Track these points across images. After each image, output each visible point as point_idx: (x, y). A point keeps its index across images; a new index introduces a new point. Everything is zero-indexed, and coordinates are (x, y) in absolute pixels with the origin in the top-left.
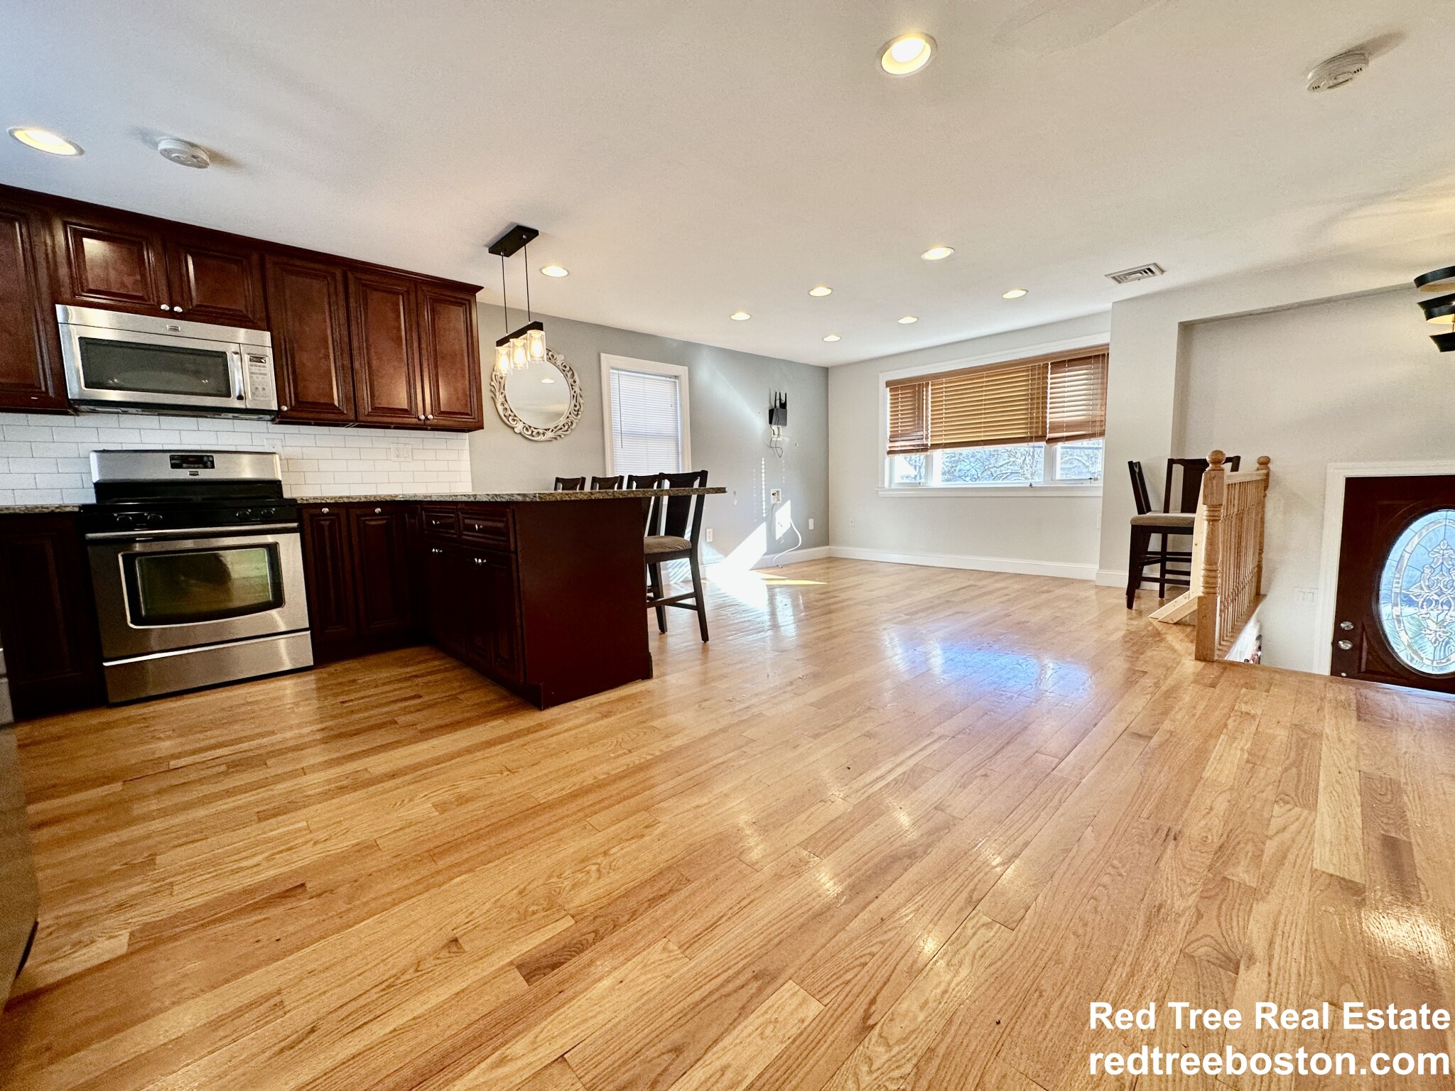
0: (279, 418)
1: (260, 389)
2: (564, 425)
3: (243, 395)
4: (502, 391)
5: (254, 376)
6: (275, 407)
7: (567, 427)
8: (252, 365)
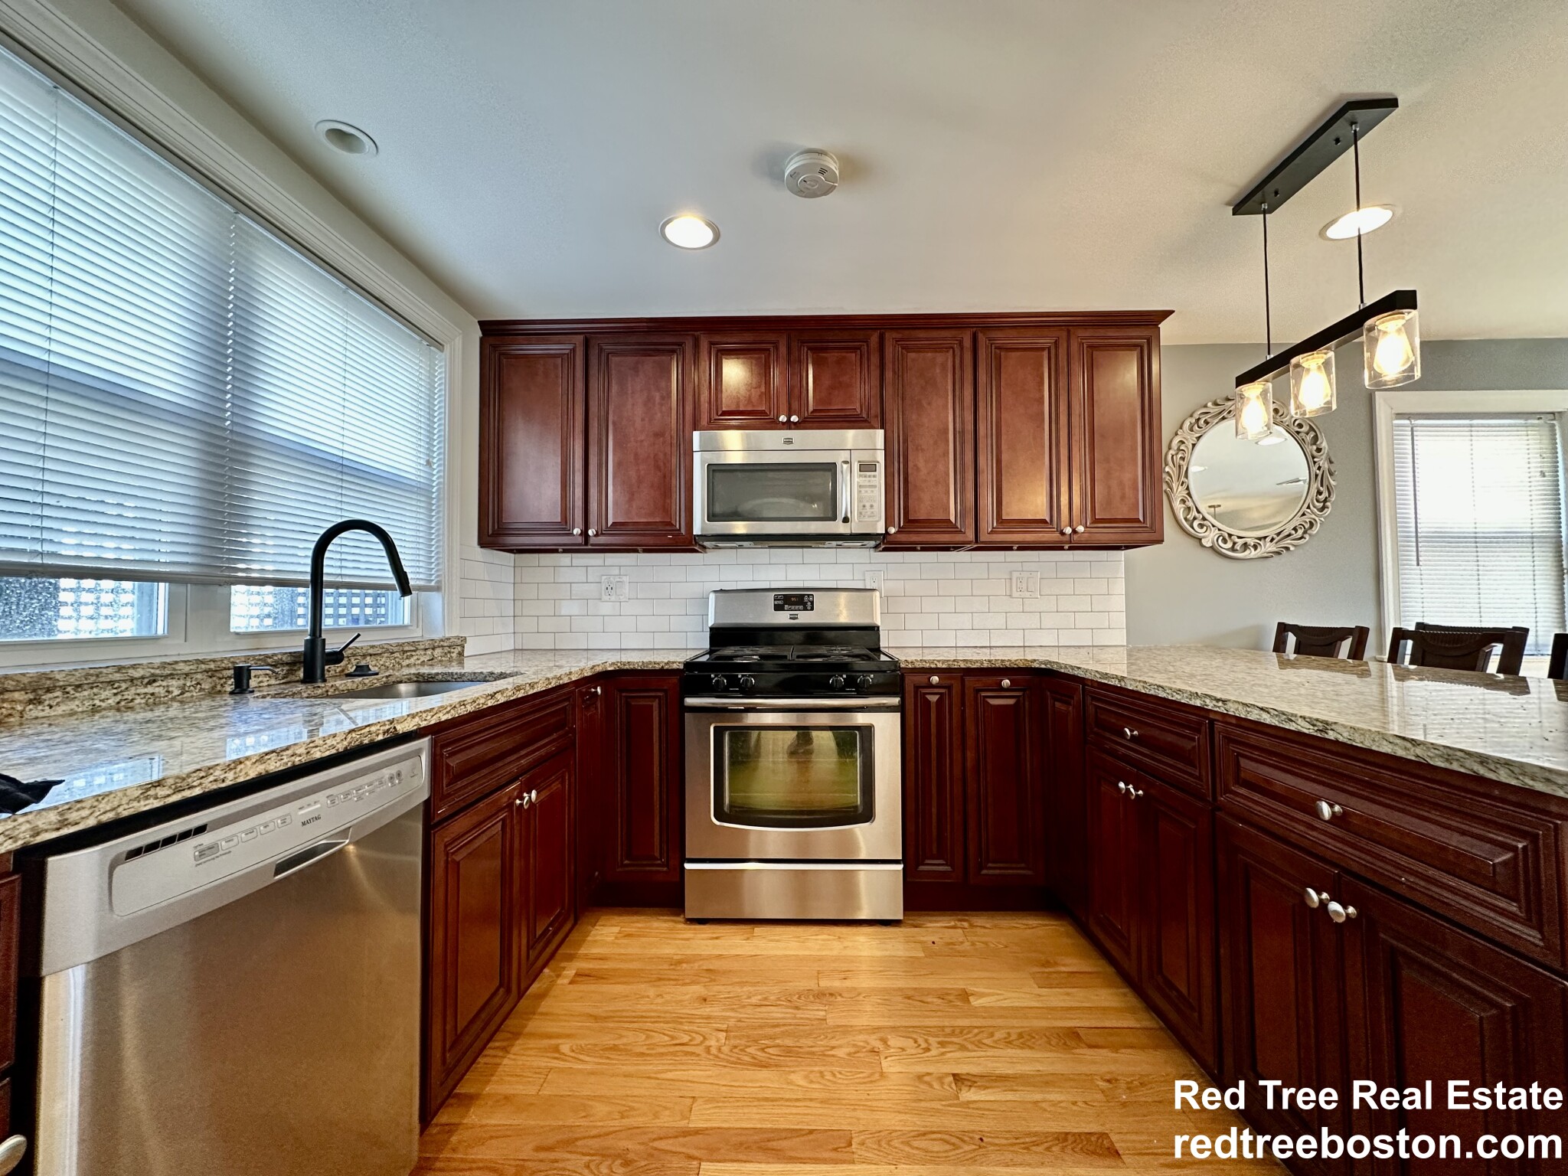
0: (886, 543)
1: (868, 505)
2: (1295, 529)
3: (849, 516)
4: (1183, 479)
5: (863, 490)
6: (881, 530)
7: (1300, 532)
8: (860, 476)
